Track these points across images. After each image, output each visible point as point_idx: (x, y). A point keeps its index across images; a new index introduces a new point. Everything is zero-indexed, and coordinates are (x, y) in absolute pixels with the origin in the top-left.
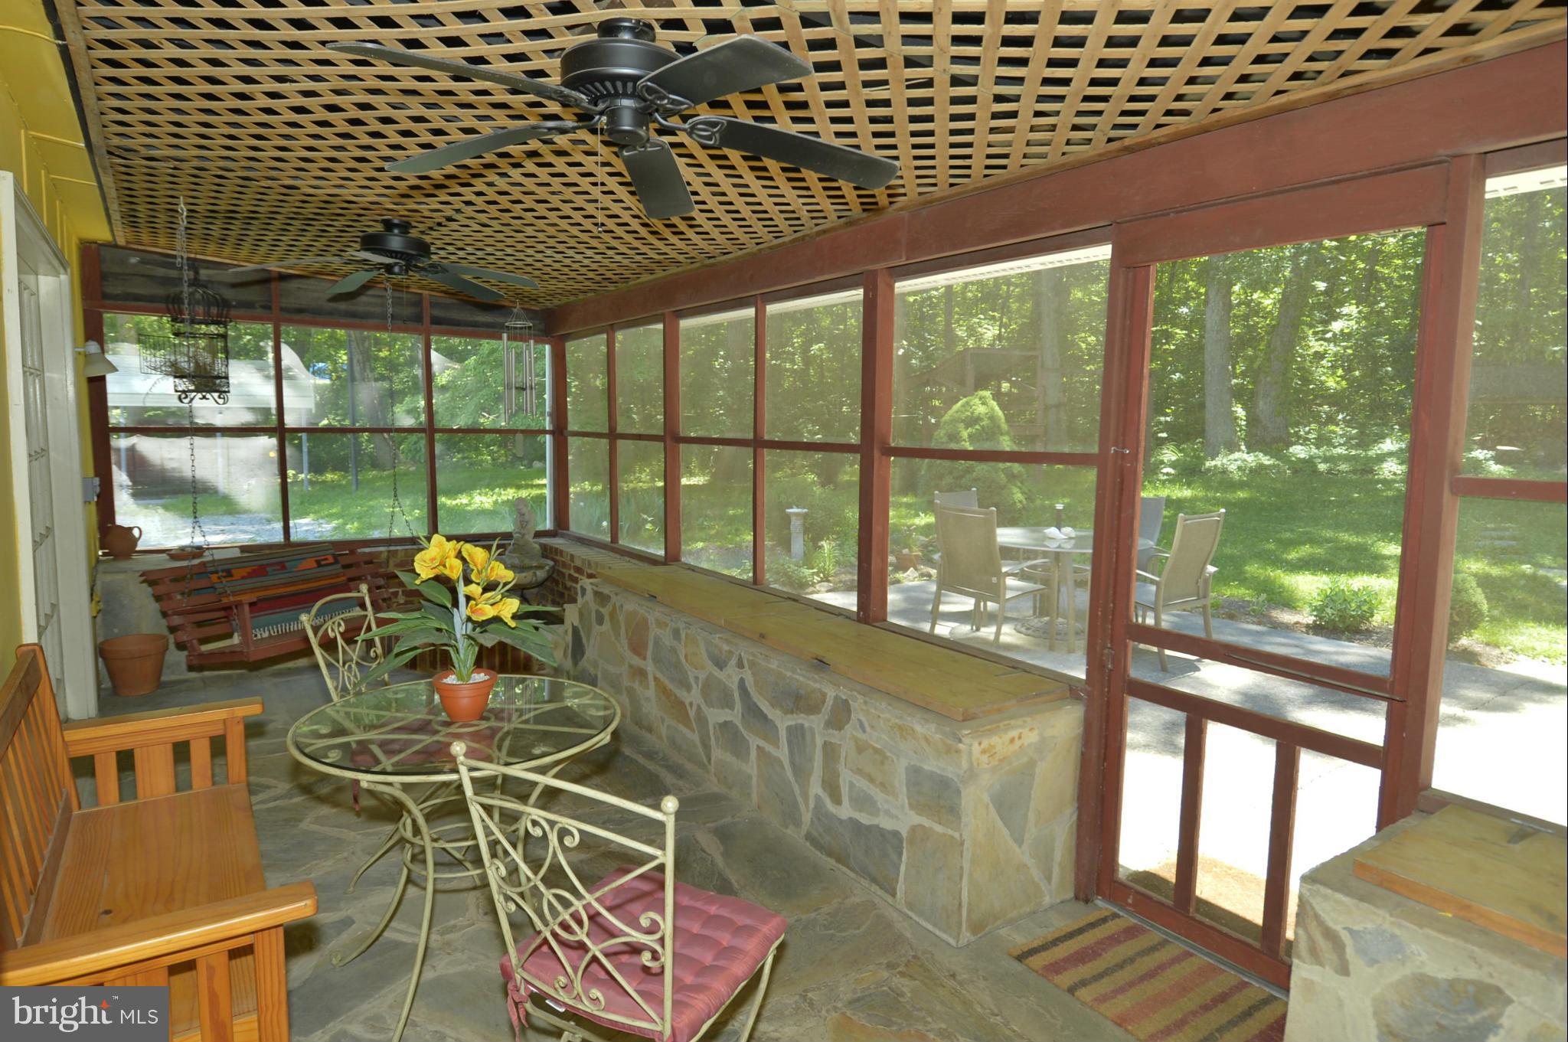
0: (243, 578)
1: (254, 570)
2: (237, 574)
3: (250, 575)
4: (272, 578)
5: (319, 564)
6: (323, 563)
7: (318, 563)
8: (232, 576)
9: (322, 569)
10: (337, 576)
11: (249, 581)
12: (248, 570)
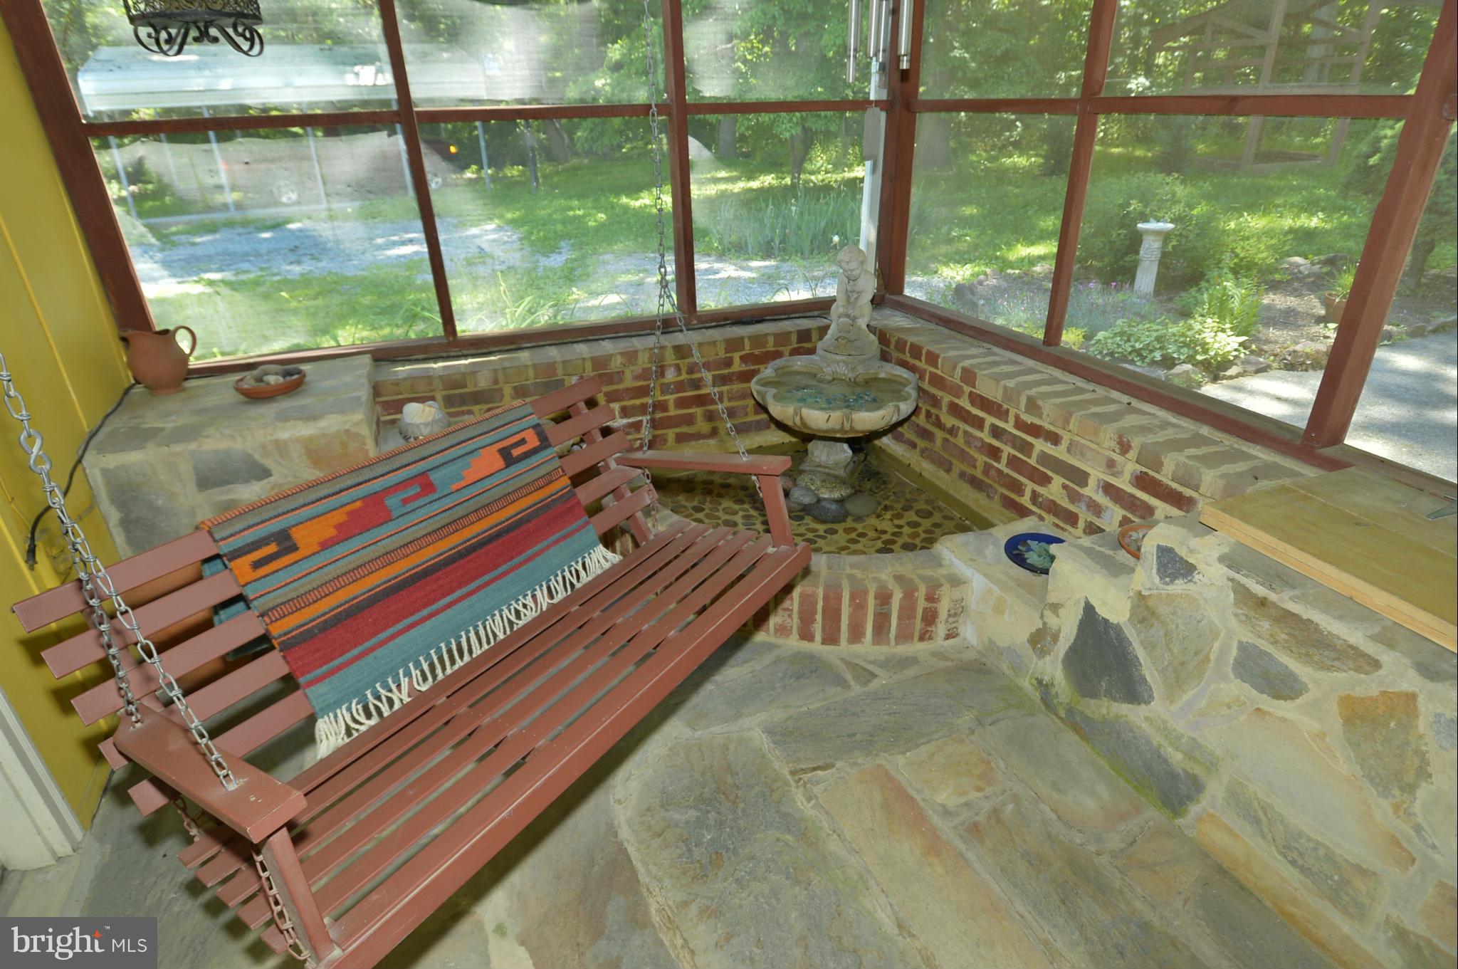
0: (325, 545)
1: (353, 515)
2: (306, 538)
3: (345, 532)
4: (401, 524)
5: (508, 458)
6: (516, 452)
7: (505, 454)
8: (294, 548)
9: (515, 470)
10: (549, 479)
11: (341, 549)
12: (340, 517)
